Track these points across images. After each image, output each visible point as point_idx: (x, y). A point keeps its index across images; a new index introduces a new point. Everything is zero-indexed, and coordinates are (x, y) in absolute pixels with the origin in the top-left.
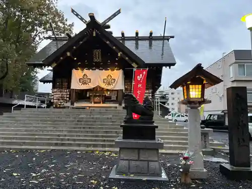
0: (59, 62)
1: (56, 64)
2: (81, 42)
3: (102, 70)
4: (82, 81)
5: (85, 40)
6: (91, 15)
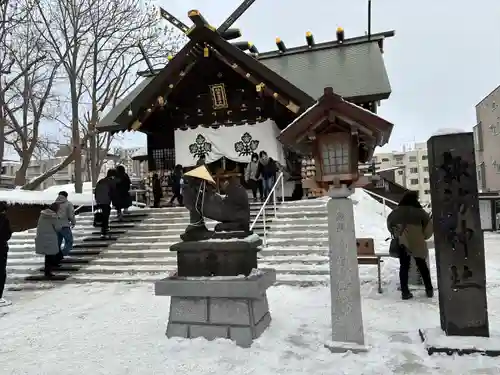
0: (145, 118)
1: (140, 123)
2: (183, 74)
4: (193, 149)
5: (189, 68)
6: (193, 14)
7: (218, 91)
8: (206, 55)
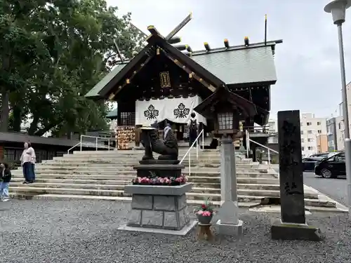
0: (117, 92)
1: (114, 95)
2: (143, 65)
3: (172, 98)
4: (147, 114)
5: (147, 61)
6: (151, 28)
7: (165, 77)
8: (158, 53)
